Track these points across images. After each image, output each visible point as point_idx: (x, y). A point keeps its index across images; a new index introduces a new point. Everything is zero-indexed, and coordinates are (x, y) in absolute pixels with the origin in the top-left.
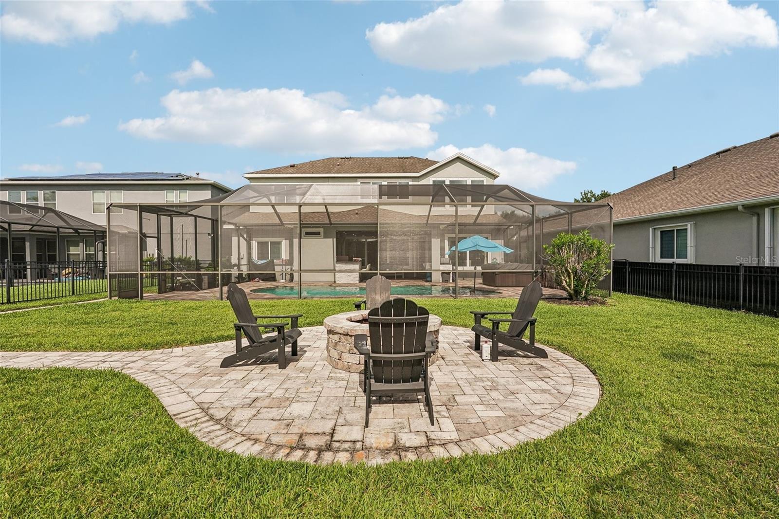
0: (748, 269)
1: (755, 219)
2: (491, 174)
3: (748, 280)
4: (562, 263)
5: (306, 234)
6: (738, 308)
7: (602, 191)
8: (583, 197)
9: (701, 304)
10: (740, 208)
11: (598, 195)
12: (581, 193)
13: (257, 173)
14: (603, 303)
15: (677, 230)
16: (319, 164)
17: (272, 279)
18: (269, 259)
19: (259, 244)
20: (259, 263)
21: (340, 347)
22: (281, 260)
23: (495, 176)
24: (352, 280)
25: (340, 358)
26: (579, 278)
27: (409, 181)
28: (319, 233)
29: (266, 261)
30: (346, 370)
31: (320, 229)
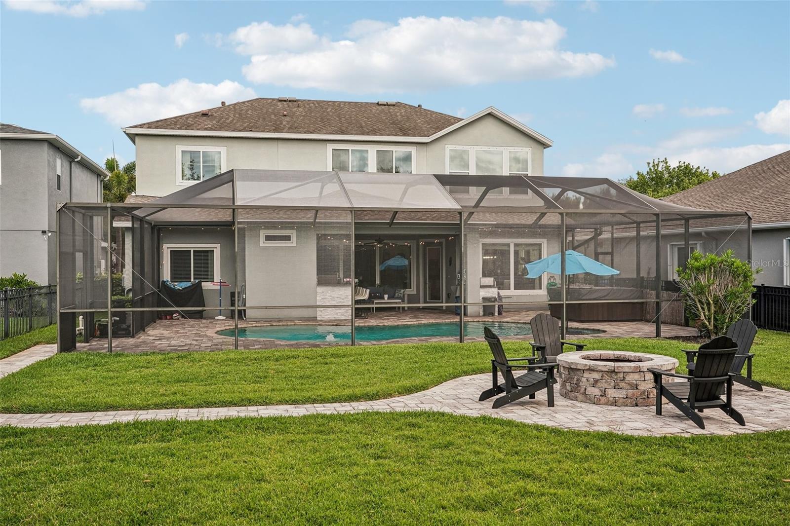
2: (532, 138)
4: (701, 292)
5: (266, 239)
7: (680, 162)
8: (650, 169)
11: (674, 168)
12: (649, 164)
13: (141, 126)
16: (249, 112)
17: (199, 315)
18: (192, 280)
19: (173, 253)
20: (178, 287)
21: (602, 384)
22: (213, 281)
23: (545, 145)
24: (346, 314)
25: (604, 394)
26: (720, 310)
27: (413, 150)
28: (288, 238)
29: (189, 284)
30: (612, 404)
31: (291, 231)
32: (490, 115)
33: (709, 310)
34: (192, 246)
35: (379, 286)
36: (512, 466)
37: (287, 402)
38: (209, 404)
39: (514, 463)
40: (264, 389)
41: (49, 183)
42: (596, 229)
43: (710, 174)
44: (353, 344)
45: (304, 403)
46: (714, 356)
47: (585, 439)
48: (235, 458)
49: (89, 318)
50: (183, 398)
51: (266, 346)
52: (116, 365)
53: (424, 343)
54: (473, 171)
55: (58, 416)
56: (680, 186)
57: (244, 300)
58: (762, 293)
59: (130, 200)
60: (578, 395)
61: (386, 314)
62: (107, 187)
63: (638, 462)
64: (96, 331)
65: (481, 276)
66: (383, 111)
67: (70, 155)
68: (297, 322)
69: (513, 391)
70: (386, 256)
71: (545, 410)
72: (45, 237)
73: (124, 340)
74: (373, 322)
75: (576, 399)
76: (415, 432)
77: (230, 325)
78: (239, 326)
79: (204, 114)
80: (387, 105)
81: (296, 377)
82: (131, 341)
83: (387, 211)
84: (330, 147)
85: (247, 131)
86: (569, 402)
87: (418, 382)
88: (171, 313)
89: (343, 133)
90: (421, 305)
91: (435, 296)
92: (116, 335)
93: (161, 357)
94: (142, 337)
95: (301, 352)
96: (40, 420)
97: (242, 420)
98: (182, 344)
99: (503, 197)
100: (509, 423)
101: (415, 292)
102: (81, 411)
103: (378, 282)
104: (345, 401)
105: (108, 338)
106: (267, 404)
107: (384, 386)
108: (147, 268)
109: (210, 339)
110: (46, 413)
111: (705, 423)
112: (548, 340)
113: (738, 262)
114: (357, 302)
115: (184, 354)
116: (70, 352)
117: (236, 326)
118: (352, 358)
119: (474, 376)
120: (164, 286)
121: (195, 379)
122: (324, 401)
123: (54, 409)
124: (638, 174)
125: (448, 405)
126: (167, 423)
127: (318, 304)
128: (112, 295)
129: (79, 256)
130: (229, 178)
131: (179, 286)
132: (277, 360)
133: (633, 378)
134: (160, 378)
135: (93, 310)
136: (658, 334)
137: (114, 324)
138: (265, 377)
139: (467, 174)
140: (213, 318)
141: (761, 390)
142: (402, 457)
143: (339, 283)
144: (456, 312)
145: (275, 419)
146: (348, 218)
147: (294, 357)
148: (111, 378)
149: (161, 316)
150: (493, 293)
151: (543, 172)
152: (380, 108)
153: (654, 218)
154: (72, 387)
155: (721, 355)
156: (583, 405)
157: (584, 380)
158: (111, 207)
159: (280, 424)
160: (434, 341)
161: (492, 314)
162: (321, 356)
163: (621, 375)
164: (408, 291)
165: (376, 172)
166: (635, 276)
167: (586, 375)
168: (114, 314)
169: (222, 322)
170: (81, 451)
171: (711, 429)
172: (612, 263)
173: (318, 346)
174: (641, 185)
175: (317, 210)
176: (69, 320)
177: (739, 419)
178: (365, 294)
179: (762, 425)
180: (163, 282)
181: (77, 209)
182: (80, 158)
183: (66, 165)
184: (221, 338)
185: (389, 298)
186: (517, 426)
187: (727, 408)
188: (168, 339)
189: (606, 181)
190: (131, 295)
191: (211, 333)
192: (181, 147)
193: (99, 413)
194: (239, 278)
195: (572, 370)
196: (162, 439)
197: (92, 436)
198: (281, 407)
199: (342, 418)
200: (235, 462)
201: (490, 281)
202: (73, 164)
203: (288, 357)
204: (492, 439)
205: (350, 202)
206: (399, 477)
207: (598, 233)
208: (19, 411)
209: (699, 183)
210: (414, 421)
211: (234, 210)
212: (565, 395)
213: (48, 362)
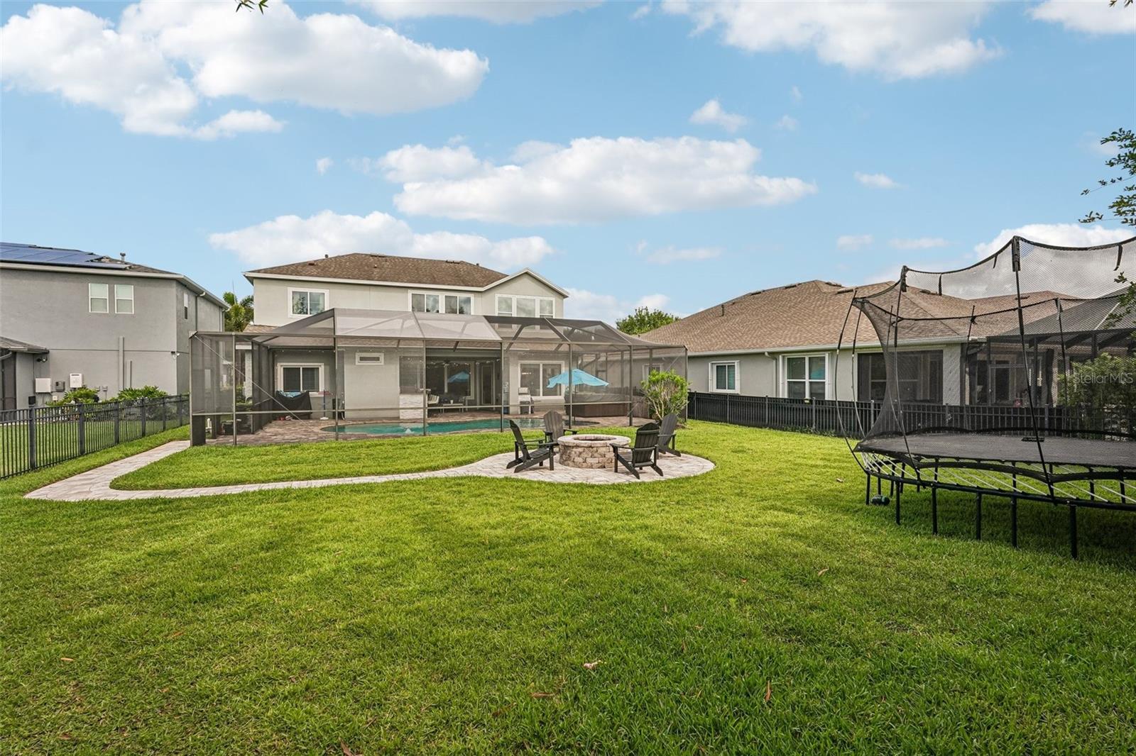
0: (770, 399)
1: (774, 361)
2: (555, 291)
3: (771, 406)
4: (656, 396)
5: (361, 360)
6: (765, 426)
9: (745, 425)
10: (766, 354)
14: (683, 428)
15: (728, 366)
16: (348, 264)
17: (307, 417)
18: (301, 390)
19: (286, 370)
20: (289, 396)
21: (584, 455)
22: (318, 391)
23: (565, 297)
24: (419, 414)
25: (585, 462)
26: (667, 410)
27: (472, 296)
28: (378, 359)
29: (299, 393)
30: (589, 468)
31: (379, 354)
32: (526, 273)
33: (661, 409)
34: (301, 365)
35: (447, 394)
36: (518, 504)
37: (373, 474)
38: (315, 477)
39: (520, 503)
40: (356, 467)
41: (177, 313)
42: (596, 355)
43: (674, 319)
44: (425, 435)
45: (386, 474)
46: (646, 434)
47: (566, 487)
48: (335, 509)
49: (216, 420)
50: (296, 474)
51: (359, 438)
52: (241, 454)
53: (475, 434)
54: (515, 314)
55: (197, 490)
56: (655, 326)
57: (343, 405)
58: (692, 396)
59: (248, 330)
60: (569, 462)
61: (452, 414)
62: (227, 316)
63: (595, 498)
64: (222, 429)
65: (520, 386)
66: (450, 267)
67: (196, 292)
68: (384, 421)
69: (527, 461)
70: (453, 372)
71: (548, 472)
72: (174, 357)
73: (245, 436)
74: (441, 420)
75: (568, 465)
76: (461, 488)
77: (333, 423)
78: (339, 424)
79: (311, 264)
80: (453, 262)
81: (381, 458)
82: (251, 437)
83: (451, 341)
84: (410, 292)
85: (346, 278)
86: (564, 467)
87: (467, 458)
88: (284, 416)
89: (420, 282)
90: (478, 407)
91: (488, 400)
92: (239, 433)
93: (277, 447)
94: (261, 433)
95: (386, 441)
96: (183, 493)
97: (340, 486)
98: (293, 438)
99: (536, 331)
100: (522, 480)
101: (473, 398)
102: (216, 486)
103: (446, 391)
104: (415, 472)
105: (233, 434)
106: (359, 476)
107: (444, 462)
108: (264, 381)
109: (316, 434)
110: (187, 488)
111: (640, 475)
112: (555, 428)
113: (678, 377)
114: (429, 405)
115: (295, 445)
116: (202, 445)
117: (337, 424)
118: (423, 445)
119: (506, 454)
120: (278, 395)
121: (304, 461)
122: (400, 472)
123: (194, 485)
124: (629, 316)
125: (486, 472)
126: (285, 490)
127: (401, 407)
128: (236, 401)
129: (208, 373)
130: (331, 314)
131: (291, 395)
132: (368, 447)
133: (602, 450)
134: (277, 462)
135: (221, 414)
136: (631, 425)
137: (238, 423)
138: (359, 459)
139: (510, 316)
140: (319, 419)
141: (680, 456)
142: (449, 504)
143: (416, 392)
144: (498, 411)
145: (364, 484)
146: (421, 345)
147: (380, 445)
148: (238, 463)
149: (275, 418)
150: (527, 398)
151: (562, 316)
152: (448, 265)
153: (629, 348)
154: (207, 470)
155: (650, 434)
156: (572, 468)
157: (573, 452)
158: (235, 335)
159: (369, 488)
160: (483, 432)
161: (527, 413)
162: (400, 443)
163: (595, 449)
164: (468, 398)
165: (444, 312)
166: (620, 386)
167: (574, 449)
168: (238, 416)
169: (326, 421)
170: (218, 511)
171: (643, 478)
172: (607, 378)
173: (400, 437)
174: (628, 326)
175: (399, 340)
176: (199, 422)
177: (661, 474)
178: (436, 400)
179: (673, 475)
180: (278, 392)
181: (206, 336)
182: (204, 294)
183: (193, 299)
184: (325, 433)
185: (454, 403)
186: (527, 482)
187: (654, 466)
188: (282, 435)
189: (600, 323)
190: (251, 402)
191: (316, 429)
192: (291, 289)
193: (230, 487)
194: (339, 388)
195: (567, 447)
196: (281, 500)
197: (227, 501)
198: (369, 477)
199: (411, 482)
200: (334, 512)
201: (525, 390)
202: (198, 298)
203: (376, 445)
204: (511, 491)
205: (423, 335)
206: (446, 514)
207: (598, 358)
208: (164, 487)
209: (668, 323)
210: (460, 482)
211: (335, 339)
212: (562, 462)
213: (184, 453)
